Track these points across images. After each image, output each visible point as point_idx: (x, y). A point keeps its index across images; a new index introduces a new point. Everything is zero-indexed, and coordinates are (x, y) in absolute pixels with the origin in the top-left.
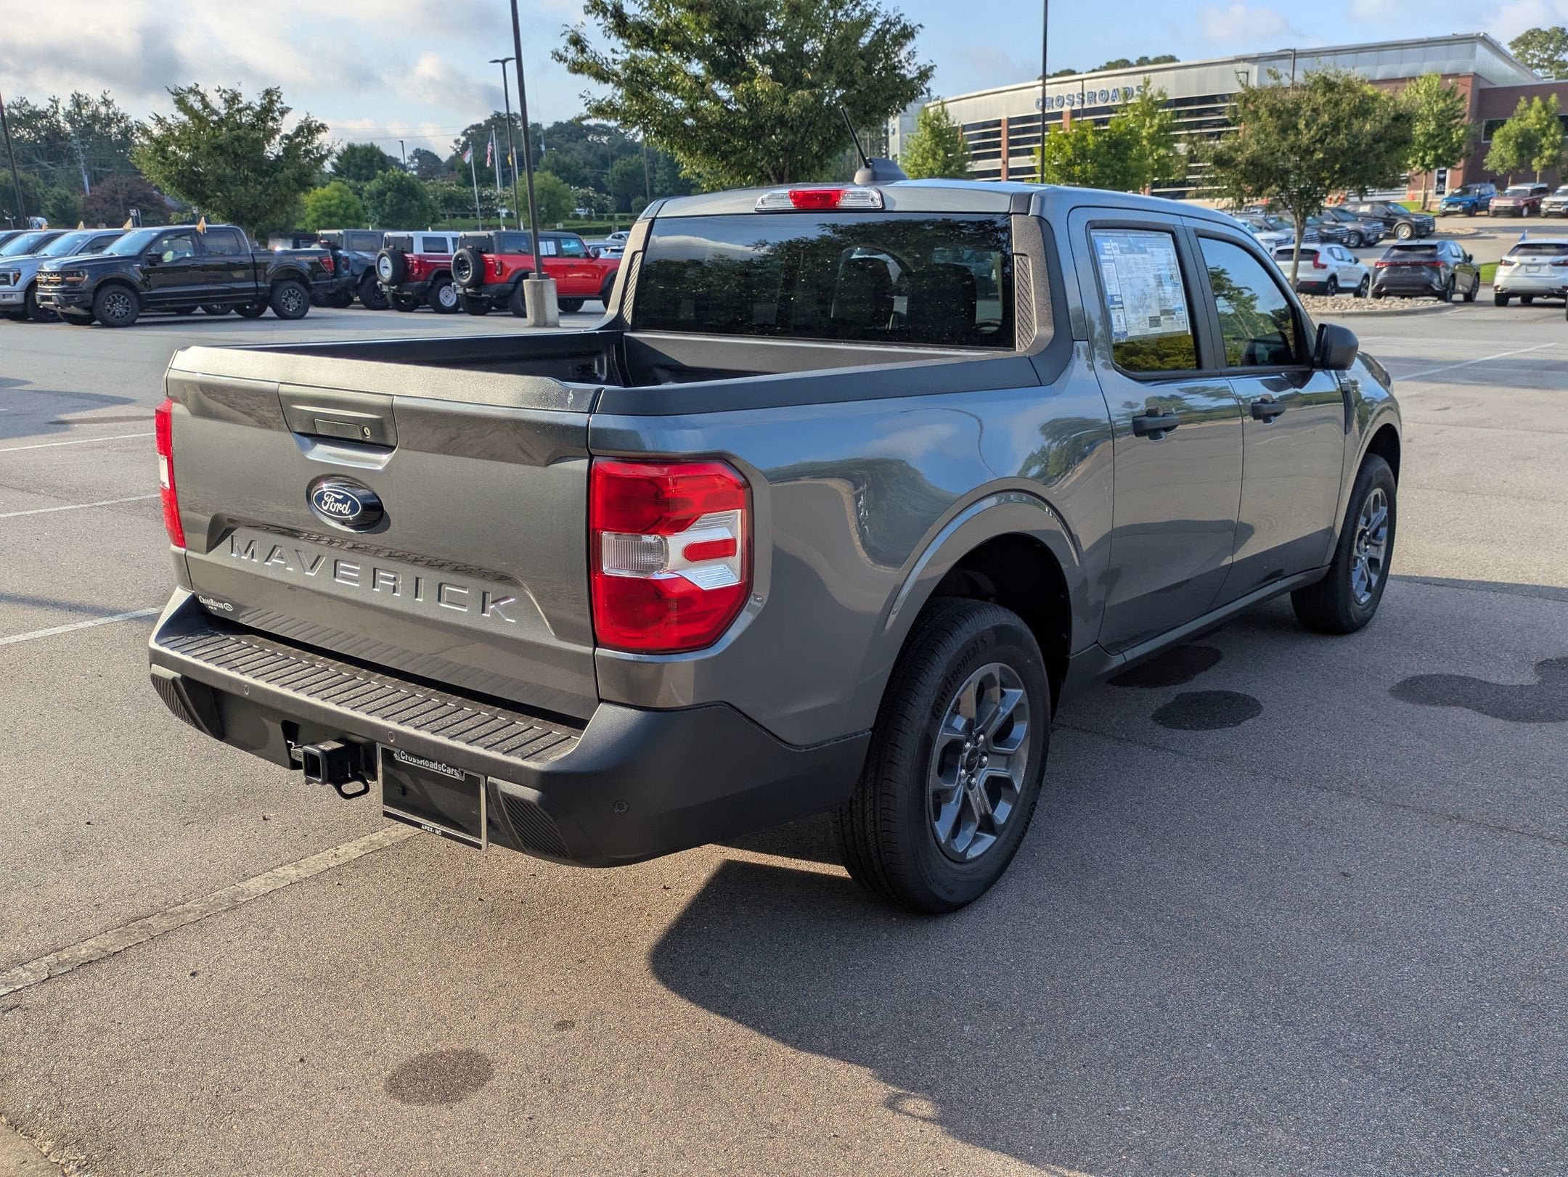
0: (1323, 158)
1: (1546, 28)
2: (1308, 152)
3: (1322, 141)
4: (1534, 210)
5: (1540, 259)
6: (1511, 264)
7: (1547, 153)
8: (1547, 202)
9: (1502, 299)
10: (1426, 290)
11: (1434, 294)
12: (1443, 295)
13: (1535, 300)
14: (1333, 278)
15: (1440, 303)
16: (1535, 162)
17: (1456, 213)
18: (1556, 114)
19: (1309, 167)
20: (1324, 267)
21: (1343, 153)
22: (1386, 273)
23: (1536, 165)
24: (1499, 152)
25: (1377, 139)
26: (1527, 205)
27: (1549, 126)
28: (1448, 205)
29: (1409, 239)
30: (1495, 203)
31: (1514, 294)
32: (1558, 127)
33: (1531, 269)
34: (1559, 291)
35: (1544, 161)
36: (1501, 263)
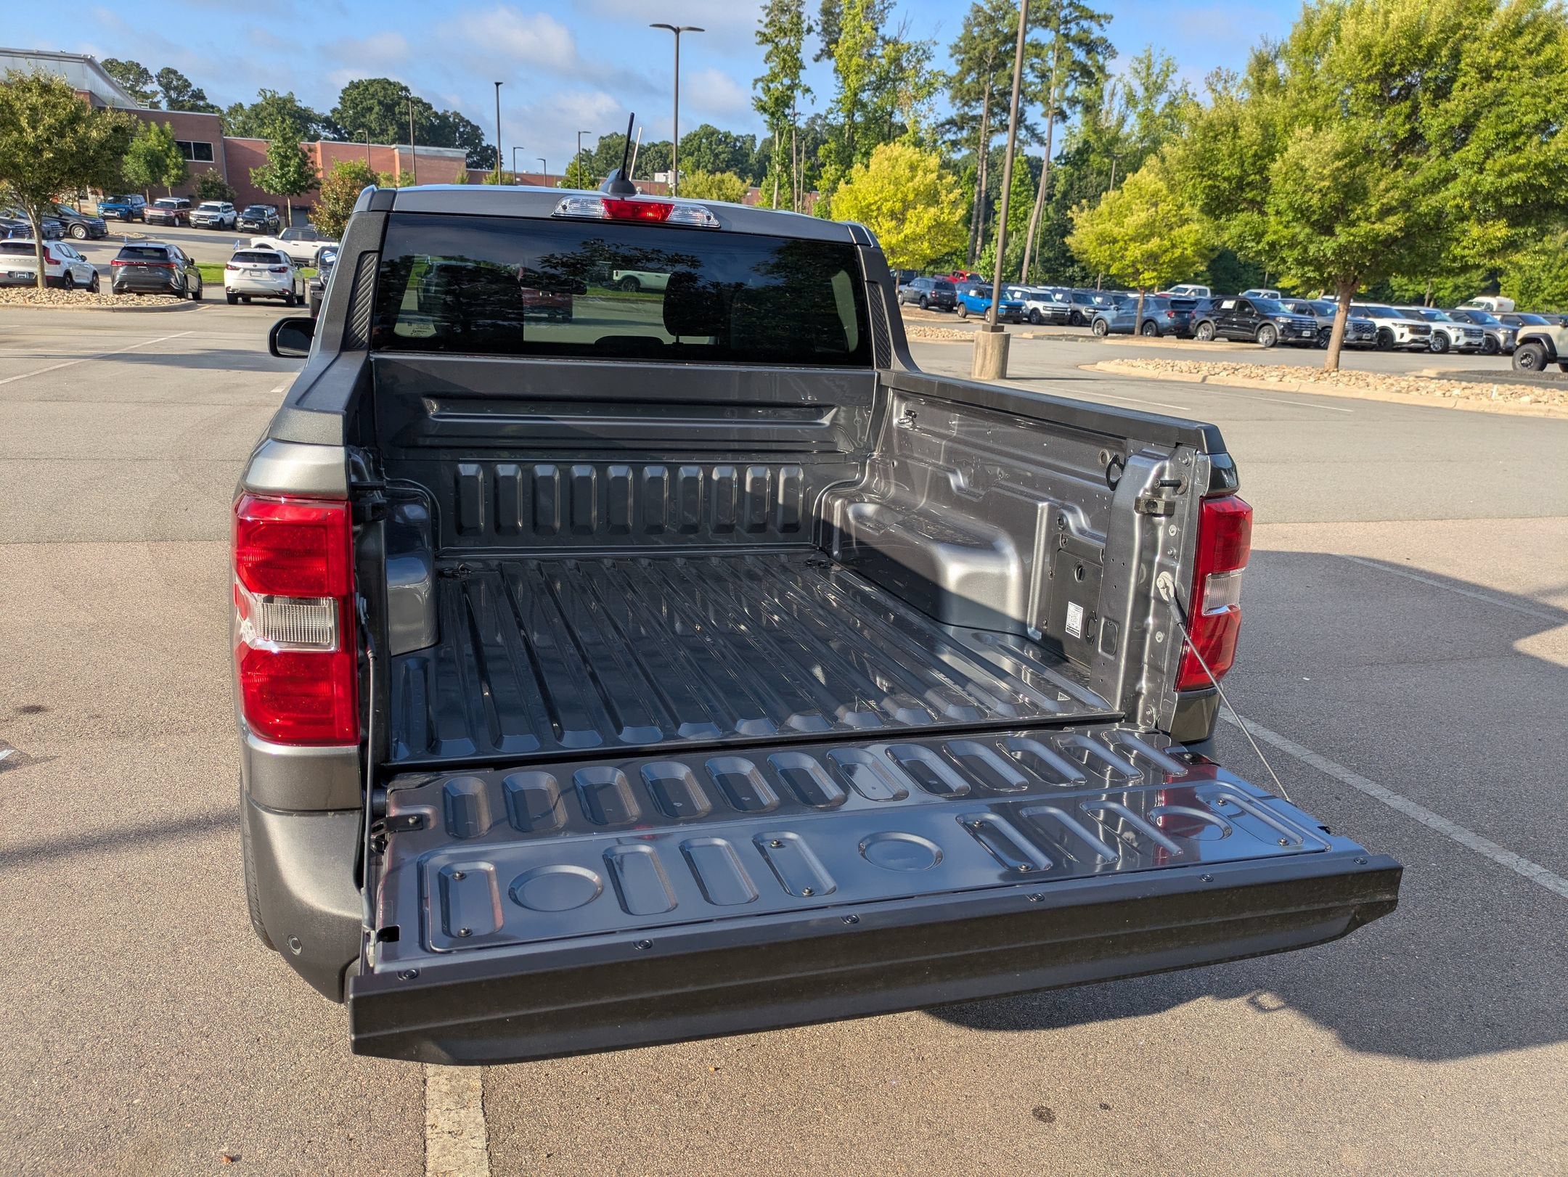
0: (54, 158)
1: (122, 60)
2: (36, 151)
3: (49, 141)
4: (185, 222)
5: (260, 266)
6: (236, 269)
7: (174, 172)
8: (194, 215)
9: (233, 298)
10: (165, 288)
11: (173, 292)
12: (180, 294)
13: (253, 299)
14: (68, 273)
15: (177, 301)
16: (164, 179)
17: (115, 218)
18: (173, 139)
19: (41, 166)
20: (58, 263)
21: (72, 155)
22: (124, 271)
23: (166, 181)
24: (132, 167)
25: (102, 145)
26: (177, 216)
27: (169, 149)
28: (106, 210)
29: (85, 239)
30: (149, 212)
31: (240, 294)
32: (177, 151)
33: (254, 273)
34: (280, 292)
35: (172, 179)
36: (227, 266)
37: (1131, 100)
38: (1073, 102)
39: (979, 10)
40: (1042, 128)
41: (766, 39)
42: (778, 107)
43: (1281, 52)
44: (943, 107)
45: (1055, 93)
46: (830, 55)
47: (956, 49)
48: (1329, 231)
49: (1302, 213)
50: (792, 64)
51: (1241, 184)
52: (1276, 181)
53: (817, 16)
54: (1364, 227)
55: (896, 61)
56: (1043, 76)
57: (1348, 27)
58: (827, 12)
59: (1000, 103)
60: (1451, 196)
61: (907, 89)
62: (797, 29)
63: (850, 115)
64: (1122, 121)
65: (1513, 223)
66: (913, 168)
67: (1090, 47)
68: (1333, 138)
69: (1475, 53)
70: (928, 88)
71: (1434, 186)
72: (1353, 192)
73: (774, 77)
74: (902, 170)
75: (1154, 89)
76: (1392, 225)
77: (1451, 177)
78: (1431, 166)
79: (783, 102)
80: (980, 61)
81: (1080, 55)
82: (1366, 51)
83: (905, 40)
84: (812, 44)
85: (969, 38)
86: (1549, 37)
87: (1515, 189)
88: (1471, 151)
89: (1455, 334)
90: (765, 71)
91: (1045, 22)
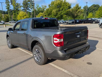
37: (36, 7)
38: (32, 8)
39: (24, 1)
40: (31, 9)
41: (6, 3)
42: (8, 8)
43: (50, 4)
44: (22, 8)
45: (31, 7)
46: (12, 4)
47: (23, 4)
48: (56, 16)
49: (54, 15)
50: (9, 5)
51: (50, 14)
52: (52, 13)
53: (10, 1)
54: (58, 16)
55: (18, 5)
56: (30, 6)
57: (55, 3)
58: (11, 1)
59: (27, 8)
60: (62, 14)
61: (19, 7)
62: (9, 2)
63: (15, 9)
64: (36, 9)
65: (66, 15)
66: (24, 13)
67: (33, 4)
68: (55, 10)
69: (62, 5)
70: (21, 7)
71: (61, 13)
72: (57, 14)
73: (7, 6)
74: (23, 13)
75: (38, 7)
76: (59, 16)
77: (62, 12)
78: (61, 12)
79: (9, 8)
80: (25, 5)
81: (32, 4)
82: (56, 4)
83: (18, 3)
84: (10, 4)
85: (23, 3)
86: (66, 4)
87: (66, 13)
88: (63, 11)
89: (62, 22)
90: (6, 6)
91: (29, 2)
